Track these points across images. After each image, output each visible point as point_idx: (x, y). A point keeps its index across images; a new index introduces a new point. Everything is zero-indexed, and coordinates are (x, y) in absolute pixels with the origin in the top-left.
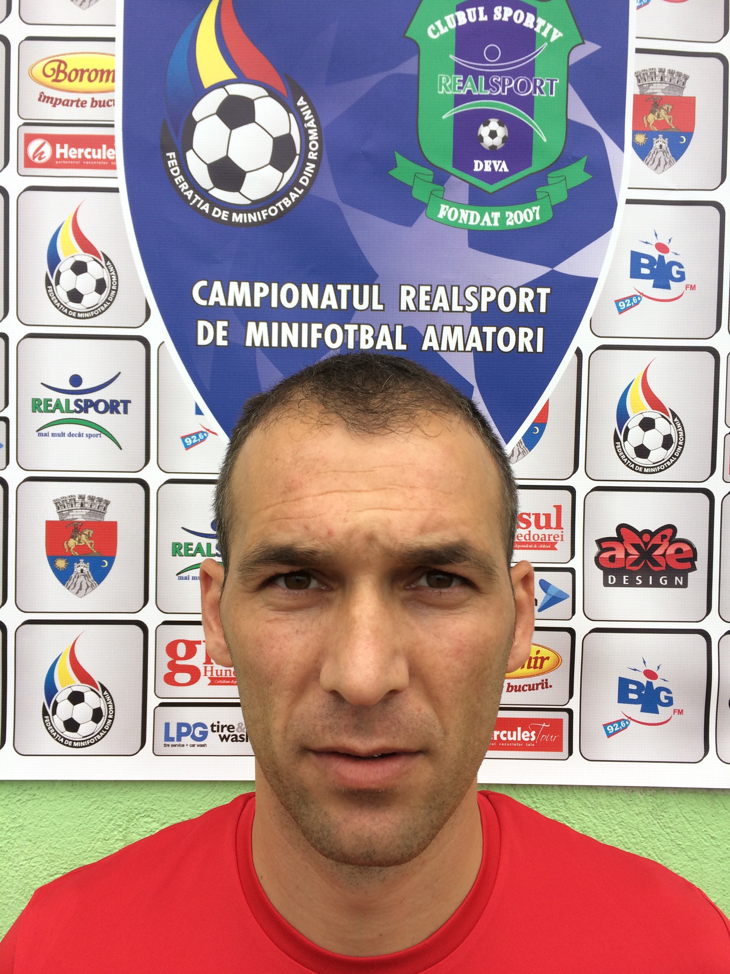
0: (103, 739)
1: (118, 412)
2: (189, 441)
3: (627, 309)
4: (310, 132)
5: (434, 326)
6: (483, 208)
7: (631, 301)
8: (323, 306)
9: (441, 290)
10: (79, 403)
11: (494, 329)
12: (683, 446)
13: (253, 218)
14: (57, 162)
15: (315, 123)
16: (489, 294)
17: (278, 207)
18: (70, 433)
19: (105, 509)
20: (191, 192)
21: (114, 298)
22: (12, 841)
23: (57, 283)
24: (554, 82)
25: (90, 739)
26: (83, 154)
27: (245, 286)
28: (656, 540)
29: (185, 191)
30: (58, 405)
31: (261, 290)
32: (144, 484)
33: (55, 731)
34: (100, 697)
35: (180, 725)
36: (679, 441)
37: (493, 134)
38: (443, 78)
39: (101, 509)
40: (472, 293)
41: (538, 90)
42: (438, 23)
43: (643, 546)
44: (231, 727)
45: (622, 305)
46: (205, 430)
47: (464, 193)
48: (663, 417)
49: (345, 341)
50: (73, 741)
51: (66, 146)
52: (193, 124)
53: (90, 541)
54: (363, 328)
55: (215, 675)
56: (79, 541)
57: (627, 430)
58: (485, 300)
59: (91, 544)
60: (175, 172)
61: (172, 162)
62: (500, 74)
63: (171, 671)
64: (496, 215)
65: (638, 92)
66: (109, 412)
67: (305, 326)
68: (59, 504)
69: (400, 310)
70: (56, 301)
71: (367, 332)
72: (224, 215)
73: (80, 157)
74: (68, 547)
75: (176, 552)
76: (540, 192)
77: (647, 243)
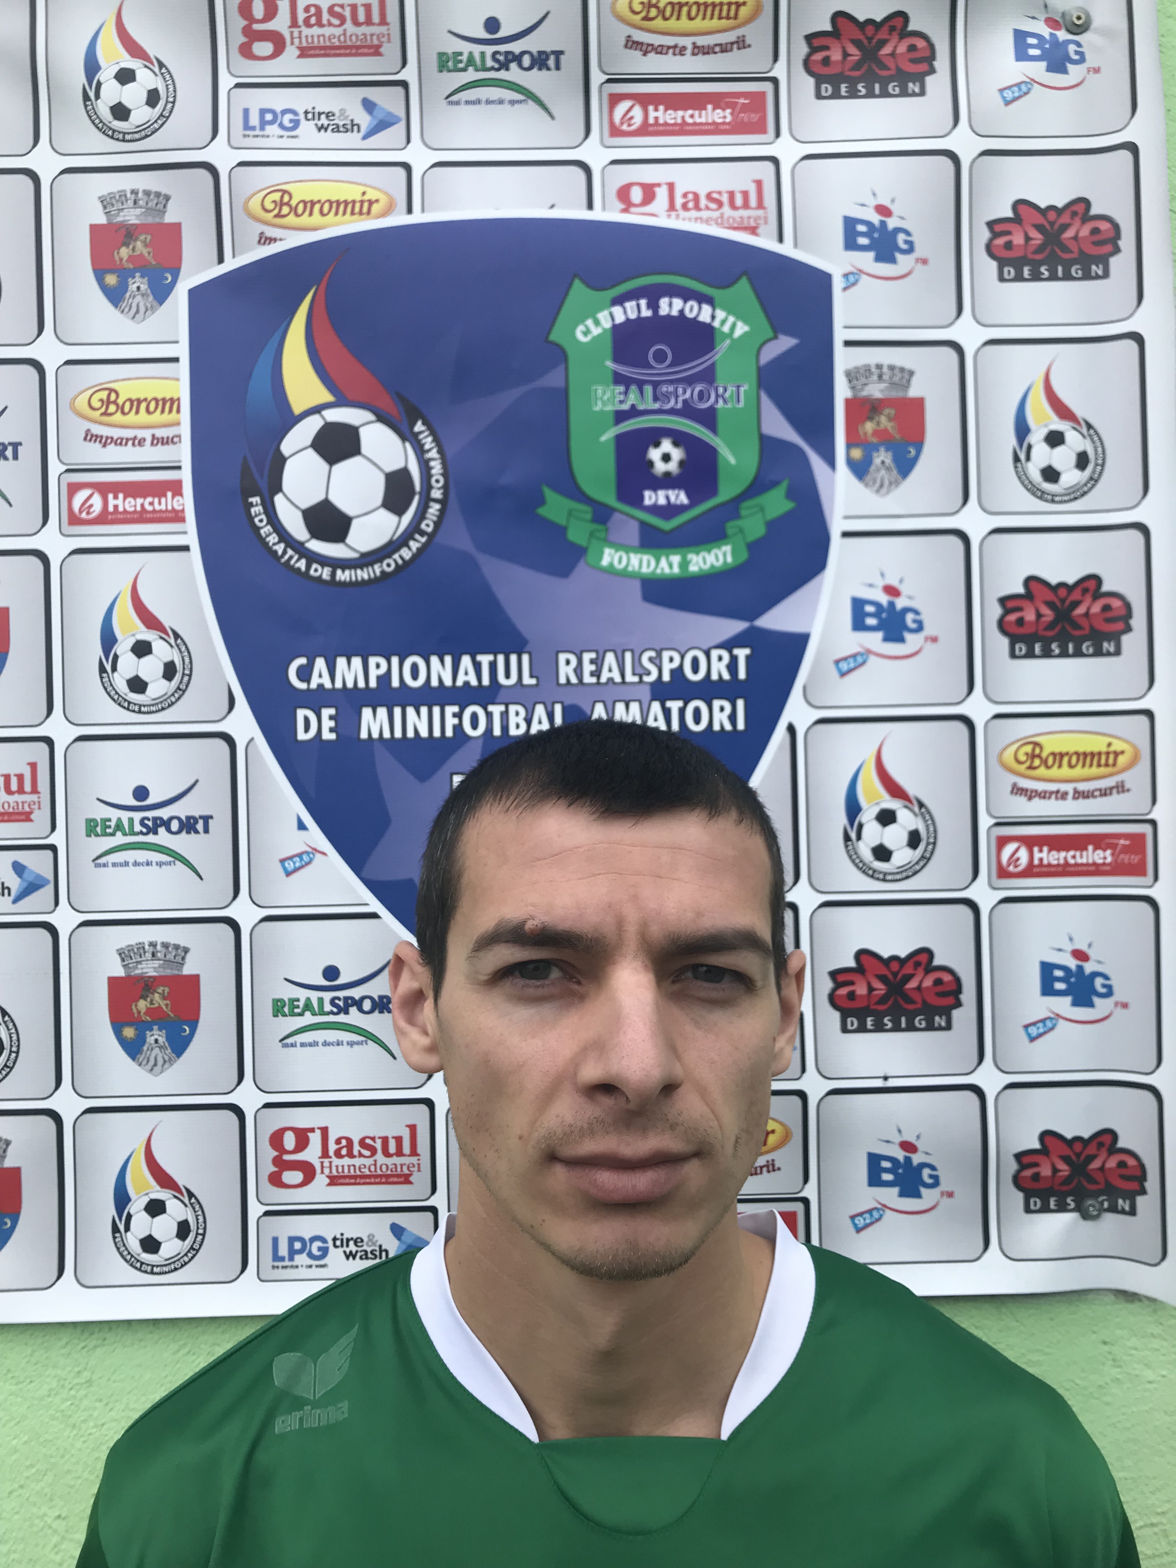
0: (192, 1263)
1: (197, 832)
2: (290, 865)
3: (850, 671)
4: (432, 464)
5: (604, 702)
6: (657, 551)
7: (855, 661)
8: (459, 683)
9: (610, 658)
10: (146, 822)
11: (680, 703)
12: (934, 844)
13: (363, 574)
14: (110, 517)
15: (438, 452)
16: (671, 660)
17: (395, 561)
18: (136, 861)
19: (183, 959)
20: (282, 545)
21: (187, 686)
22: (77, 1403)
23: (114, 669)
24: (742, 389)
25: (174, 1262)
26: (142, 505)
27: (357, 662)
28: (908, 969)
29: (274, 544)
30: (119, 826)
31: (378, 666)
32: (233, 924)
33: (129, 1253)
34: (186, 1206)
35: (292, 1240)
36: (928, 838)
37: (666, 458)
38: (600, 392)
39: (179, 959)
40: (651, 660)
41: (721, 401)
42: (590, 322)
43: (890, 976)
44: (359, 1240)
45: (844, 666)
46: (309, 850)
47: (633, 532)
48: (906, 807)
49: (490, 726)
50: (153, 1266)
51: (121, 496)
52: (280, 461)
53: (165, 1002)
54: (513, 709)
55: (334, 1173)
56: (152, 1003)
57: (861, 826)
58: (667, 667)
59: (167, 1005)
60: (261, 521)
61: (257, 509)
62: (671, 382)
63: (276, 1169)
64: (676, 559)
65: (849, 394)
66: (184, 832)
67: (436, 710)
68: (124, 955)
69: (558, 684)
70: (113, 693)
71: (517, 714)
72: (326, 573)
73: (139, 508)
74: (137, 1009)
75: (278, 1011)
76: (731, 527)
77: (871, 586)
